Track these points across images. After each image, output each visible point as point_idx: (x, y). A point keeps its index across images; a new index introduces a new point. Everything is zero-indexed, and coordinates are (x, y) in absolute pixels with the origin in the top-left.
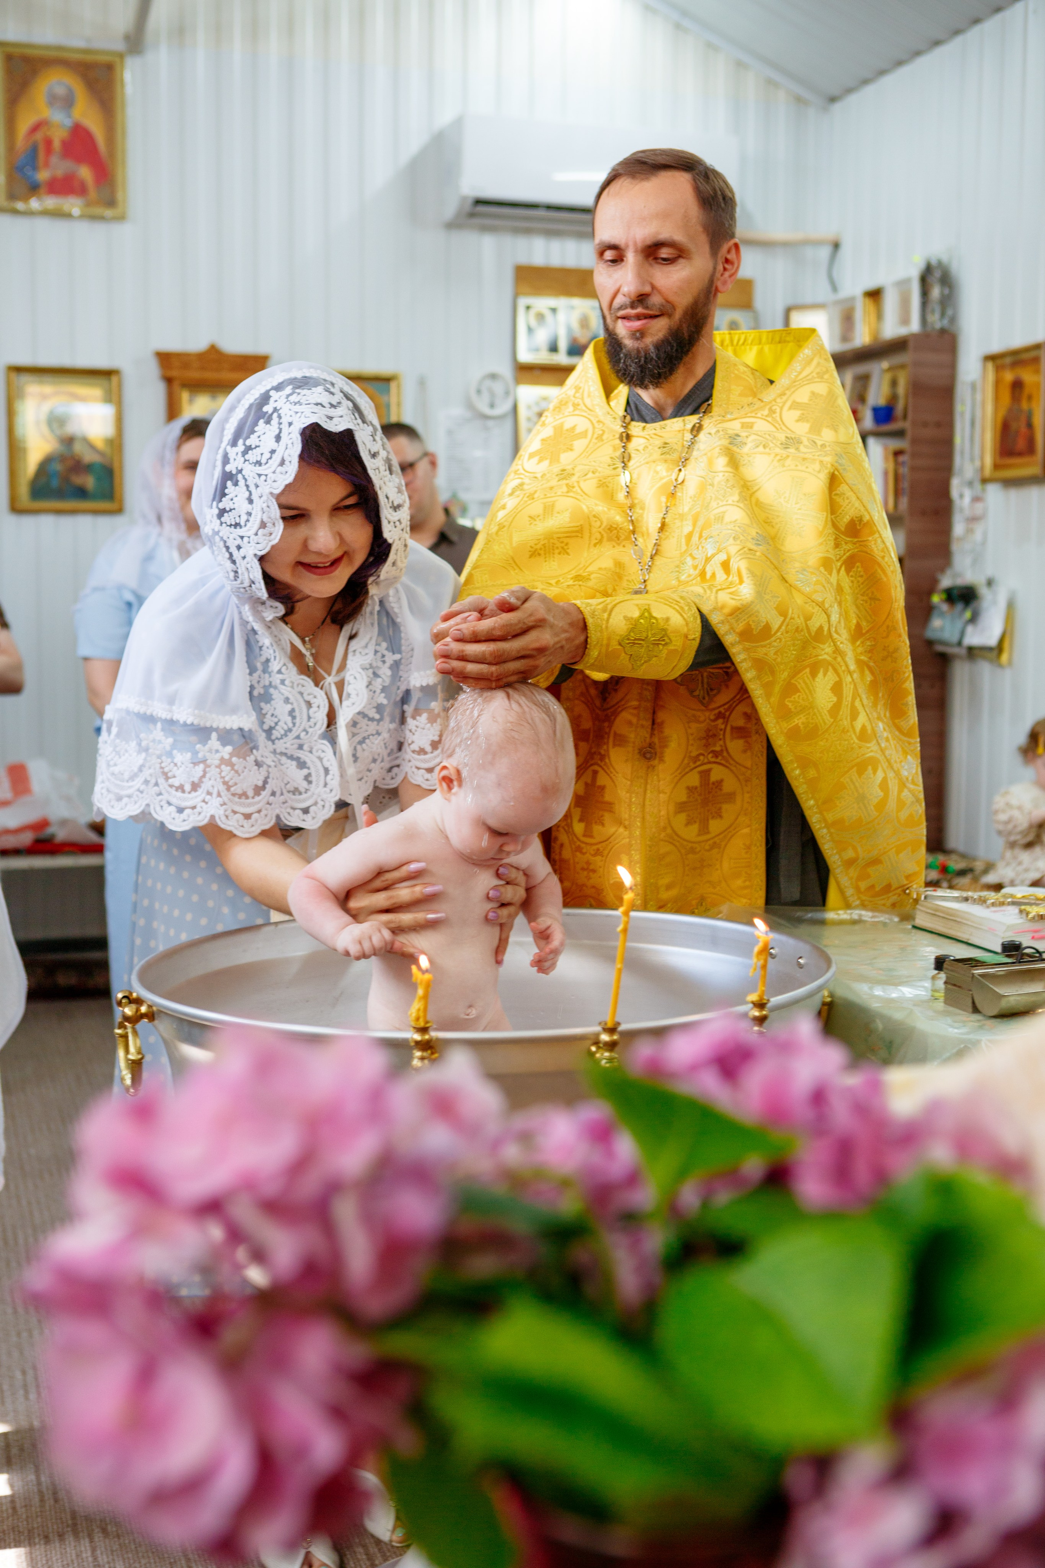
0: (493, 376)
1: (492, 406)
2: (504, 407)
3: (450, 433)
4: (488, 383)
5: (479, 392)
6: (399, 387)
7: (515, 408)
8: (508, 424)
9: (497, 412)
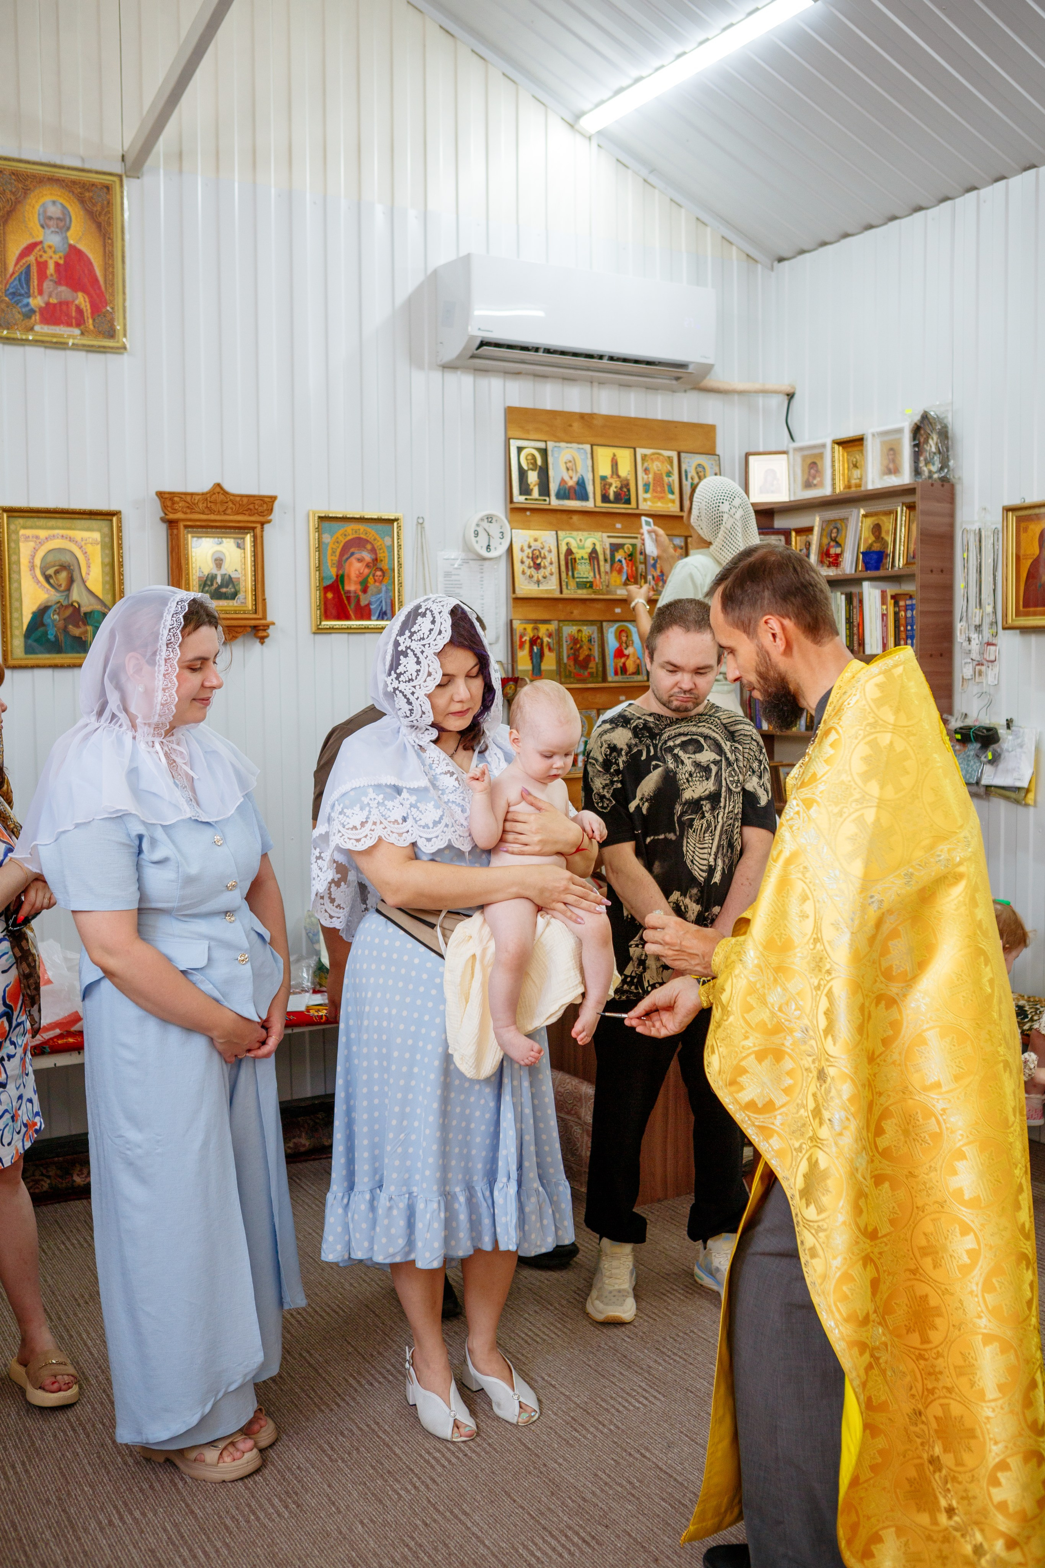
0: (490, 519)
1: (488, 547)
2: (500, 550)
3: (447, 574)
4: (485, 524)
5: (477, 534)
6: (399, 527)
7: (510, 550)
8: (503, 565)
9: (493, 554)
